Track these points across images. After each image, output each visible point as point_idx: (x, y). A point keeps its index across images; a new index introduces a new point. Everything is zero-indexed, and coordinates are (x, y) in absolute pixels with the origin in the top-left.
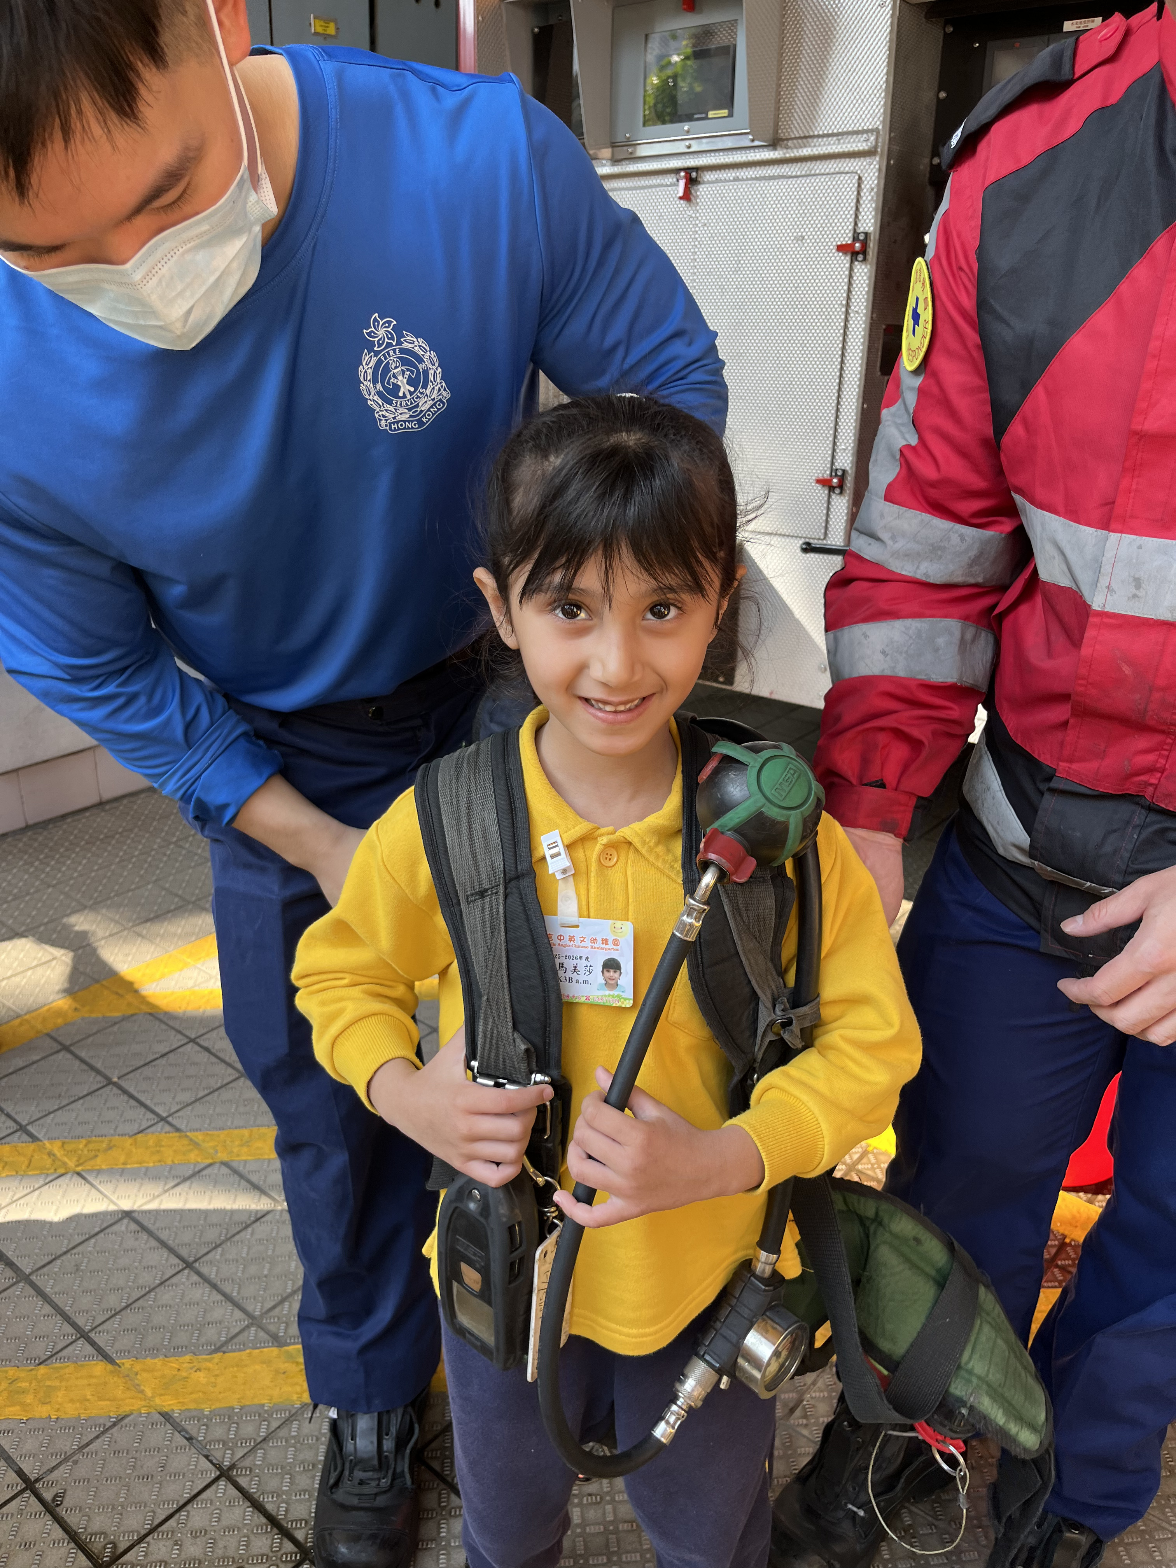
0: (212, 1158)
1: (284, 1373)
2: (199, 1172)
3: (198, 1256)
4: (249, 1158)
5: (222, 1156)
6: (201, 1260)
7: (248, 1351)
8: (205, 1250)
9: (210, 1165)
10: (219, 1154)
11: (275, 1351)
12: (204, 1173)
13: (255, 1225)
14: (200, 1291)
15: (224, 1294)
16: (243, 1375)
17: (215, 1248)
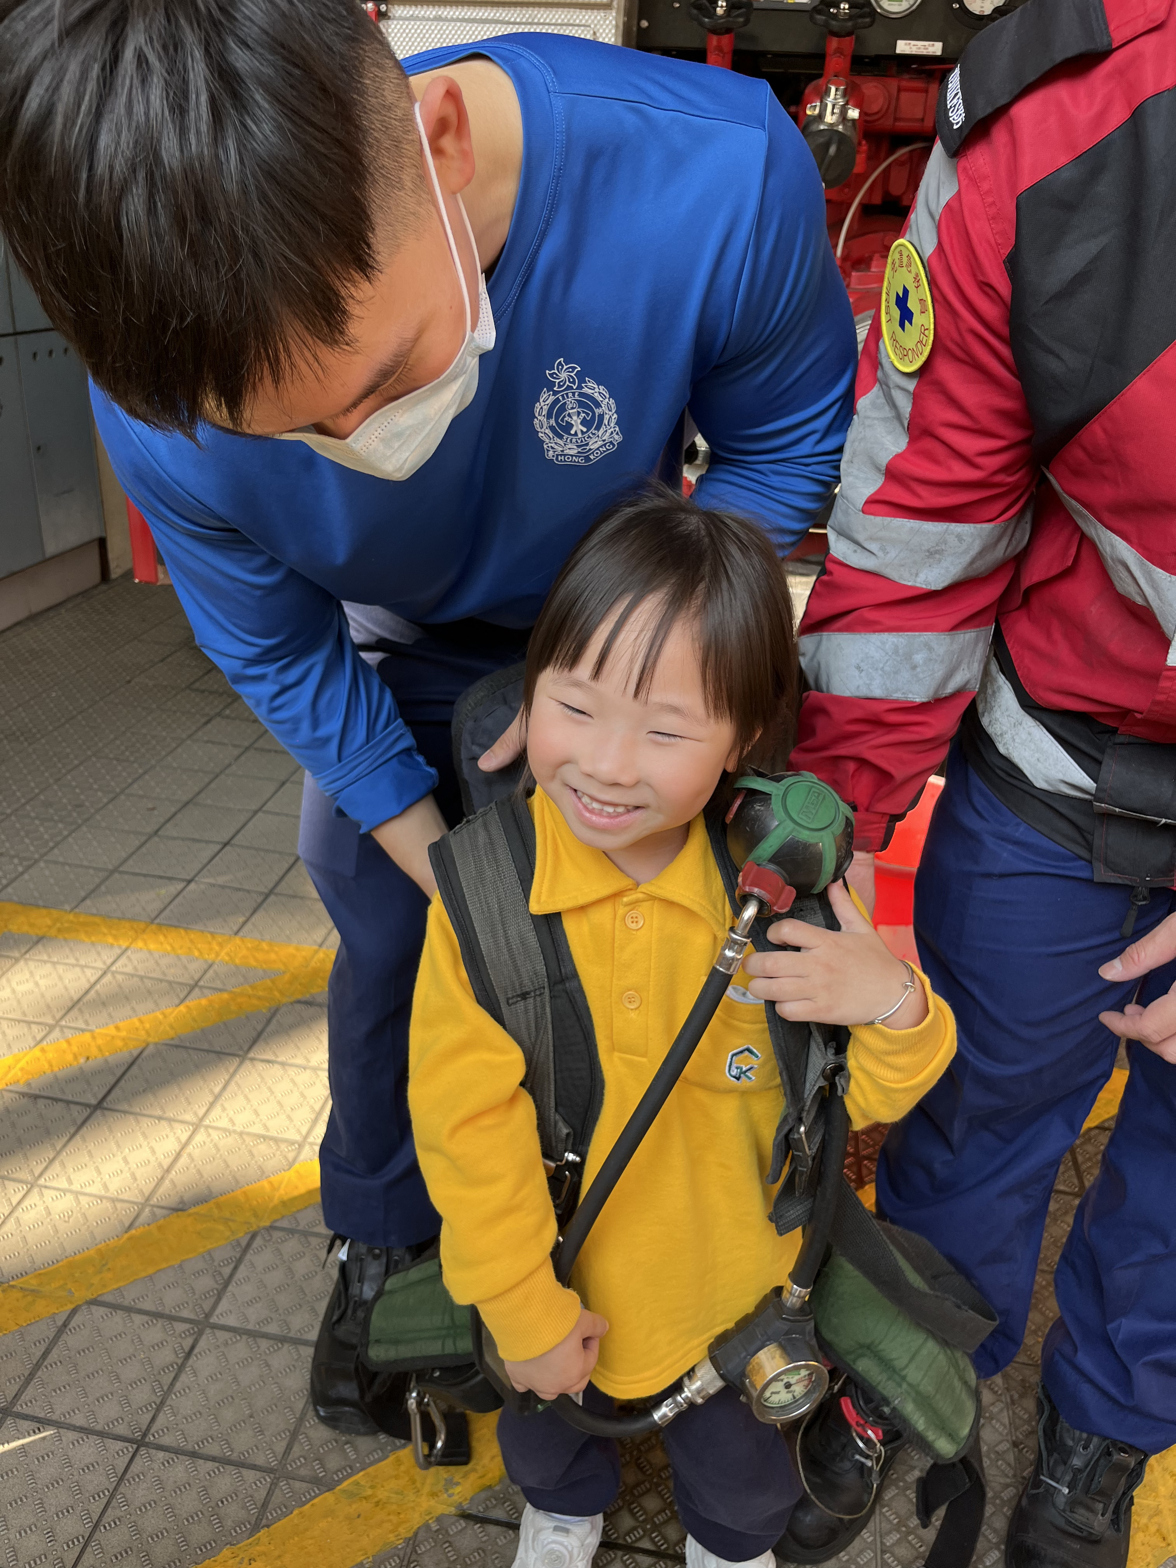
0: (71, 1302)
1: (359, 1516)
2: (65, 1325)
3: (144, 1428)
4: (121, 1284)
5: (82, 1294)
6: (152, 1431)
7: (296, 1512)
8: (148, 1417)
9: (74, 1312)
10: (77, 1294)
11: (328, 1498)
12: (73, 1324)
13: (190, 1362)
14: (180, 1468)
15: (214, 1459)
16: (310, 1542)
17: (158, 1409)
